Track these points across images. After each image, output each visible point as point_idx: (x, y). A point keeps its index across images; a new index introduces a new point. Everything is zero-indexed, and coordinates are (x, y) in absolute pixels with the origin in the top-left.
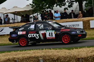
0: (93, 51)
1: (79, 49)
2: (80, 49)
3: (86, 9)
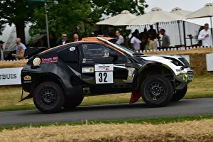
0: (46, 134)
1: (15, 131)
2: (18, 130)
3: (31, 39)
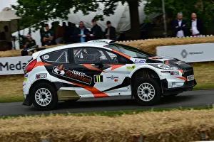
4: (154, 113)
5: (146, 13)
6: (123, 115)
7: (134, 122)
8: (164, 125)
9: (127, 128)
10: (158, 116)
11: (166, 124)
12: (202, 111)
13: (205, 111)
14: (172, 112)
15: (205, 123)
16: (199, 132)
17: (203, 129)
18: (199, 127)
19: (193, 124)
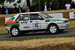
4: (36, 40)
5: (33, 3)
6: (24, 41)
7: (28, 43)
8: (39, 44)
9: (25, 46)
10: (37, 41)
11: (40, 44)
12: (53, 39)
13: (54, 39)
14: (42, 39)
15: (54, 43)
16: (52, 46)
17: (54, 46)
18: (52, 45)
19: (50, 44)
